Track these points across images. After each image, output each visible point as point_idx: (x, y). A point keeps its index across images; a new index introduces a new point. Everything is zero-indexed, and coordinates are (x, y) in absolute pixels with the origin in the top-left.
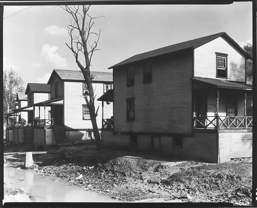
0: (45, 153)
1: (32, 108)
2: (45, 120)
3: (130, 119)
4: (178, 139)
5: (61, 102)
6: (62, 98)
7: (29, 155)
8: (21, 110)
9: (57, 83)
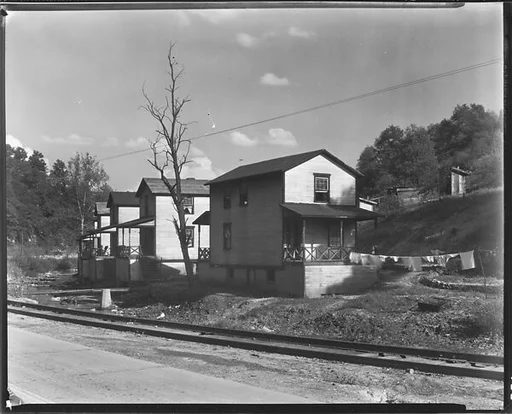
0: (127, 290)
1: (114, 229)
2: (130, 247)
3: (227, 248)
4: (271, 272)
5: (151, 224)
6: (153, 217)
7: (107, 293)
8: (101, 230)
9: (147, 197)
